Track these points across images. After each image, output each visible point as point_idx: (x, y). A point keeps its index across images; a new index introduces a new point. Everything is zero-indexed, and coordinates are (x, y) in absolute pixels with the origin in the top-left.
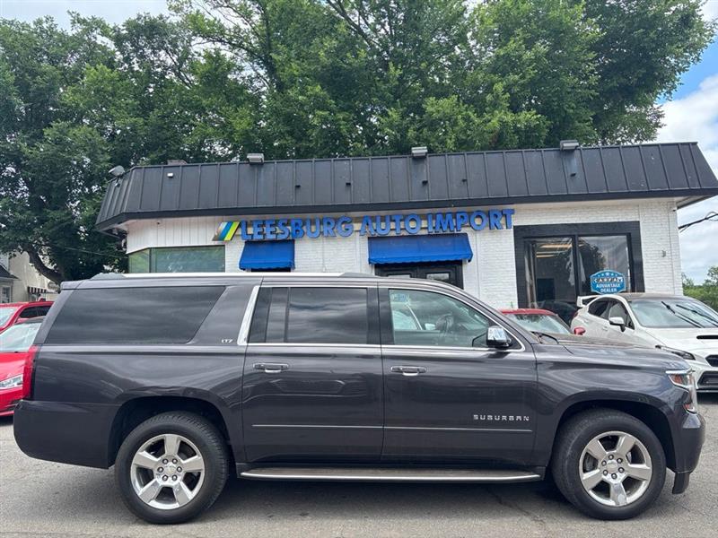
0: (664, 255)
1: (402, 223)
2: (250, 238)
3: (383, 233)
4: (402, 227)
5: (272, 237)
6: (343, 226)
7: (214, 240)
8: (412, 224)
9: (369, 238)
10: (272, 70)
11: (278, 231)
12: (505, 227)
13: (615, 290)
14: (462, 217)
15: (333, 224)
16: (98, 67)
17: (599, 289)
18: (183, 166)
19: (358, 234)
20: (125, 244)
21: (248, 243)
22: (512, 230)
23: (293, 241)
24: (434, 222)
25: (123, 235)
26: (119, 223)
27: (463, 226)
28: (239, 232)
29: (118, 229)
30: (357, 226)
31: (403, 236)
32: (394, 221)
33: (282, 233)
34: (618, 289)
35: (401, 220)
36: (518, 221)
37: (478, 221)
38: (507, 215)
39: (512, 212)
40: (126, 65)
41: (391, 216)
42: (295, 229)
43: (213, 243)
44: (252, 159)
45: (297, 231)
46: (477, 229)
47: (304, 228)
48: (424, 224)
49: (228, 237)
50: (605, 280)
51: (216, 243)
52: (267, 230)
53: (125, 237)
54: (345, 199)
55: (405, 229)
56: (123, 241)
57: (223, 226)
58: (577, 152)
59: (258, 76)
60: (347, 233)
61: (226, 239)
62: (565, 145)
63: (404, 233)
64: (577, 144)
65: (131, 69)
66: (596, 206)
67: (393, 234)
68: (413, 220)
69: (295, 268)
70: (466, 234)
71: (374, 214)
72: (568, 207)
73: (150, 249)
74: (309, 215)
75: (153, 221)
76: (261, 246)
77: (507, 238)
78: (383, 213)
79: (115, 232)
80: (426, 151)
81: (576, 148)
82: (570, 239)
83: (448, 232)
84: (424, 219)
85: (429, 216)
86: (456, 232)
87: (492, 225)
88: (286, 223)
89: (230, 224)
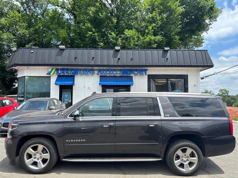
0: (195, 86)
1: (111, 72)
2: (59, 74)
3: (105, 75)
4: (111, 73)
5: (67, 74)
6: (91, 72)
7: (47, 74)
8: (115, 72)
9: (100, 76)
10: (75, 17)
11: (69, 72)
12: (144, 75)
14: (131, 71)
15: (88, 71)
16: (14, 12)
18: (37, 49)
19: (96, 74)
20: (17, 74)
21: (59, 76)
22: (147, 76)
23: (74, 76)
24: (122, 72)
25: (16, 71)
26: (15, 67)
27: (131, 74)
28: (56, 72)
29: (15, 69)
30: (96, 72)
31: (112, 76)
32: (108, 71)
33: (70, 73)
35: (111, 71)
36: (149, 73)
37: (136, 72)
38: (145, 71)
39: (147, 70)
40: (25, 12)
41: (107, 69)
42: (74, 72)
44: (61, 48)
45: (75, 73)
46: (136, 75)
47: (78, 72)
48: (119, 72)
49: (52, 74)
51: (48, 75)
52: (65, 72)
53: (17, 72)
54: (92, 63)
55: (112, 74)
56: (16, 73)
57: (50, 70)
58: (169, 52)
59: (70, 19)
60: (93, 74)
61: (51, 74)
62: (165, 49)
64: (169, 48)
65: (26, 13)
66: (175, 69)
67: (108, 75)
68: (115, 71)
69: (74, 85)
70: (132, 76)
71: (102, 68)
72: (166, 69)
73: (25, 76)
74: (80, 68)
75: (26, 67)
76: (63, 77)
77: (145, 79)
78: (105, 68)
79: (14, 70)
80: (120, 48)
81: (169, 50)
82: (166, 79)
83: (126, 75)
84: (119, 71)
85: (120, 70)
86: (129, 75)
87: (141, 74)
88: (72, 70)
89: (52, 69)
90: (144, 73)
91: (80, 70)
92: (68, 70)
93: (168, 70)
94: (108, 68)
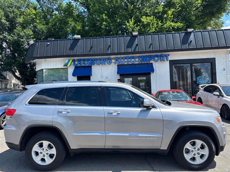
0: (224, 70)
1: (129, 60)
3: (123, 63)
4: (129, 61)
5: (84, 65)
6: (108, 61)
7: (64, 66)
8: (133, 60)
9: (118, 65)
11: (86, 63)
12: (166, 60)
13: (206, 83)
14: (151, 57)
15: (104, 61)
16: (30, 9)
17: (200, 83)
18: (53, 41)
19: (114, 63)
20: (35, 68)
21: (76, 67)
22: (169, 61)
23: (91, 67)
24: (141, 59)
25: (34, 64)
26: (33, 60)
27: (151, 60)
28: (72, 63)
29: (33, 62)
30: (113, 61)
31: (130, 64)
32: (126, 59)
33: (87, 64)
34: (207, 82)
35: (129, 58)
36: (171, 58)
37: (156, 58)
38: (167, 56)
39: (169, 55)
40: (41, 9)
41: (125, 57)
43: (64, 67)
44: (76, 37)
45: (92, 63)
46: (156, 61)
47: (95, 62)
48: (137, 60)
50: (202, 79)
51: (65, 67)
52: (82, 62)
53: (35, 66)
54: (109, 52)
55: (130, 62)
57: (67, 61)
58: (192, 33)
60: (110, 63)
61: (68, 66)
62: (188, 30)
63: (130, 63)
64: (193, 30)
65: (43, 10)
66: (199, 53)
67: (126, 63)
68: (133, 58)
69: (92, 76)
70: (152, 63)
71: (119, 56)
72: (189, 53)
73: (43, 69)
74: (96, 57)
75: (43, 60)
76: (80, 68)
77: (167, 64)
78: (122, 56)
79: (32, 64)
80: (138, 33)
81: (192, 32)
82: (190, 64)
83: (146, 62)
84: (137, 58)
85: (139, 57)
86: (148, 62)
87: (162, 60)
88: (89, 60)
89: (69, 60)
90: (165, 58)
92: (84, 60)
93: (192, 53)
94: (125, 56)
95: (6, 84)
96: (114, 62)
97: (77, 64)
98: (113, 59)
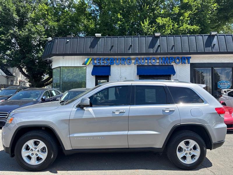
1: (150, 61)
2: (95, 64)
3: (143, 64)
4: (150, 62)
5: (103, 64)
6: (128, 61)
7: (82, 65)
8: (154, 61)
9: (137, 66)
12: (187, 63)
13: (227, 87)
14: (172, 59)
15: (124, 61)
16: (43, 5)
17: (221, 87)
18: (73, 38)
20: (52, 65)
21: (94, 66)
22: (190, 64)
23: (110, 66)
24: (161, 60)
25: (51, 62)
26: (49, 58)
27: (172, 62)
28: (92, 62)
30: (133, 61)
31: (150, 65)
32: (147, 60)
33: (106, 63)
34: (228, 87)
35: (149, 59)
36: (192, 61)
37: (178, 61)
38: (188, 59)
39: (190, 57)
40: (52, 5)
41: (146, 58)
42: (111, 62)
43: (82, 66)
44: (97, 36)
47: (114, 61)
48: (158, 61)
49: (88, 64)
50: (223, 84)
51: (84, 66)
52: (101, 62)
53: (51, 63)
54: (130, 52)
56: (51, 64)
57: (86, 60)
58: (216, 37)
59: (96, 10)
60: (129, 63)
61: (87, 64)
62: (212, 33)
63: (150, 64)
64: (217, 33)
65: (53, 6)
66: (221, 57)
67: (146, 64)
68: (154, 59)
69: (110, 75)
70: (173, 65)
71: (139, 57)
72: (211, 57)
73: (60, 67)
74: (116, 57)
75: (61, 57)
76: (99, 67)
77: (187, 67)
78: (143, 57)
79: (48, 61)
80: (160, 34)
81: (216, 35)
82: (211, 68)
83: (166, 64)
84: (158, 59)
86: (169, 64)
87: (183, 62)
88: (108, 59)
89: (88, 59)
90: (186, 61)
91: (117, 59)
93: (214, 57)
94: (146, 56)
95: (12, 80)
96: (134, 63)
97: (96, 63)
98: (133, 60)
